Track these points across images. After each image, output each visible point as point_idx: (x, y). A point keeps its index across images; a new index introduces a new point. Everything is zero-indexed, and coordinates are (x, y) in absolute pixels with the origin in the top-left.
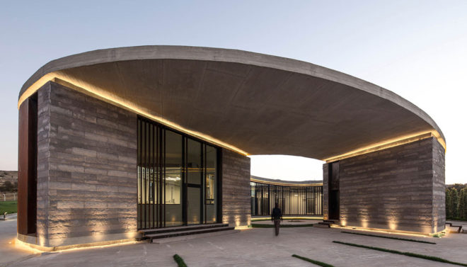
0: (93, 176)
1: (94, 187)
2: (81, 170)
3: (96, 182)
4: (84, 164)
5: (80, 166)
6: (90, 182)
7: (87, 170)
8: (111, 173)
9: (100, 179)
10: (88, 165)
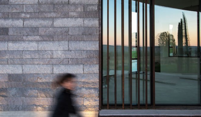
0: (34, 30)
1: (34, 44)
2: (19, 23)
3: (38, 38)
4: (23, 15)
5: (18, 19)
6: (30, 38)
7: (27, 23)
8: (59, 23)
9: (43, 33)
10: (28, 16)
